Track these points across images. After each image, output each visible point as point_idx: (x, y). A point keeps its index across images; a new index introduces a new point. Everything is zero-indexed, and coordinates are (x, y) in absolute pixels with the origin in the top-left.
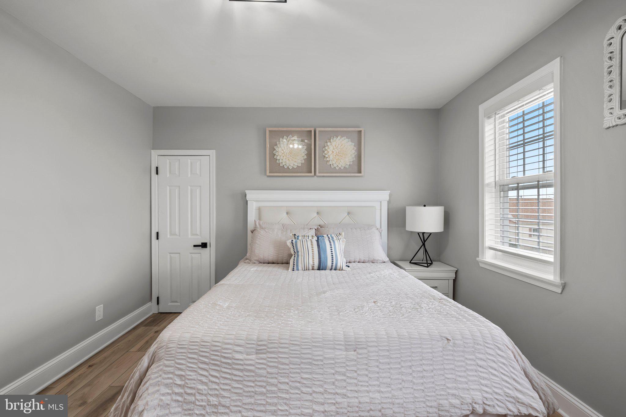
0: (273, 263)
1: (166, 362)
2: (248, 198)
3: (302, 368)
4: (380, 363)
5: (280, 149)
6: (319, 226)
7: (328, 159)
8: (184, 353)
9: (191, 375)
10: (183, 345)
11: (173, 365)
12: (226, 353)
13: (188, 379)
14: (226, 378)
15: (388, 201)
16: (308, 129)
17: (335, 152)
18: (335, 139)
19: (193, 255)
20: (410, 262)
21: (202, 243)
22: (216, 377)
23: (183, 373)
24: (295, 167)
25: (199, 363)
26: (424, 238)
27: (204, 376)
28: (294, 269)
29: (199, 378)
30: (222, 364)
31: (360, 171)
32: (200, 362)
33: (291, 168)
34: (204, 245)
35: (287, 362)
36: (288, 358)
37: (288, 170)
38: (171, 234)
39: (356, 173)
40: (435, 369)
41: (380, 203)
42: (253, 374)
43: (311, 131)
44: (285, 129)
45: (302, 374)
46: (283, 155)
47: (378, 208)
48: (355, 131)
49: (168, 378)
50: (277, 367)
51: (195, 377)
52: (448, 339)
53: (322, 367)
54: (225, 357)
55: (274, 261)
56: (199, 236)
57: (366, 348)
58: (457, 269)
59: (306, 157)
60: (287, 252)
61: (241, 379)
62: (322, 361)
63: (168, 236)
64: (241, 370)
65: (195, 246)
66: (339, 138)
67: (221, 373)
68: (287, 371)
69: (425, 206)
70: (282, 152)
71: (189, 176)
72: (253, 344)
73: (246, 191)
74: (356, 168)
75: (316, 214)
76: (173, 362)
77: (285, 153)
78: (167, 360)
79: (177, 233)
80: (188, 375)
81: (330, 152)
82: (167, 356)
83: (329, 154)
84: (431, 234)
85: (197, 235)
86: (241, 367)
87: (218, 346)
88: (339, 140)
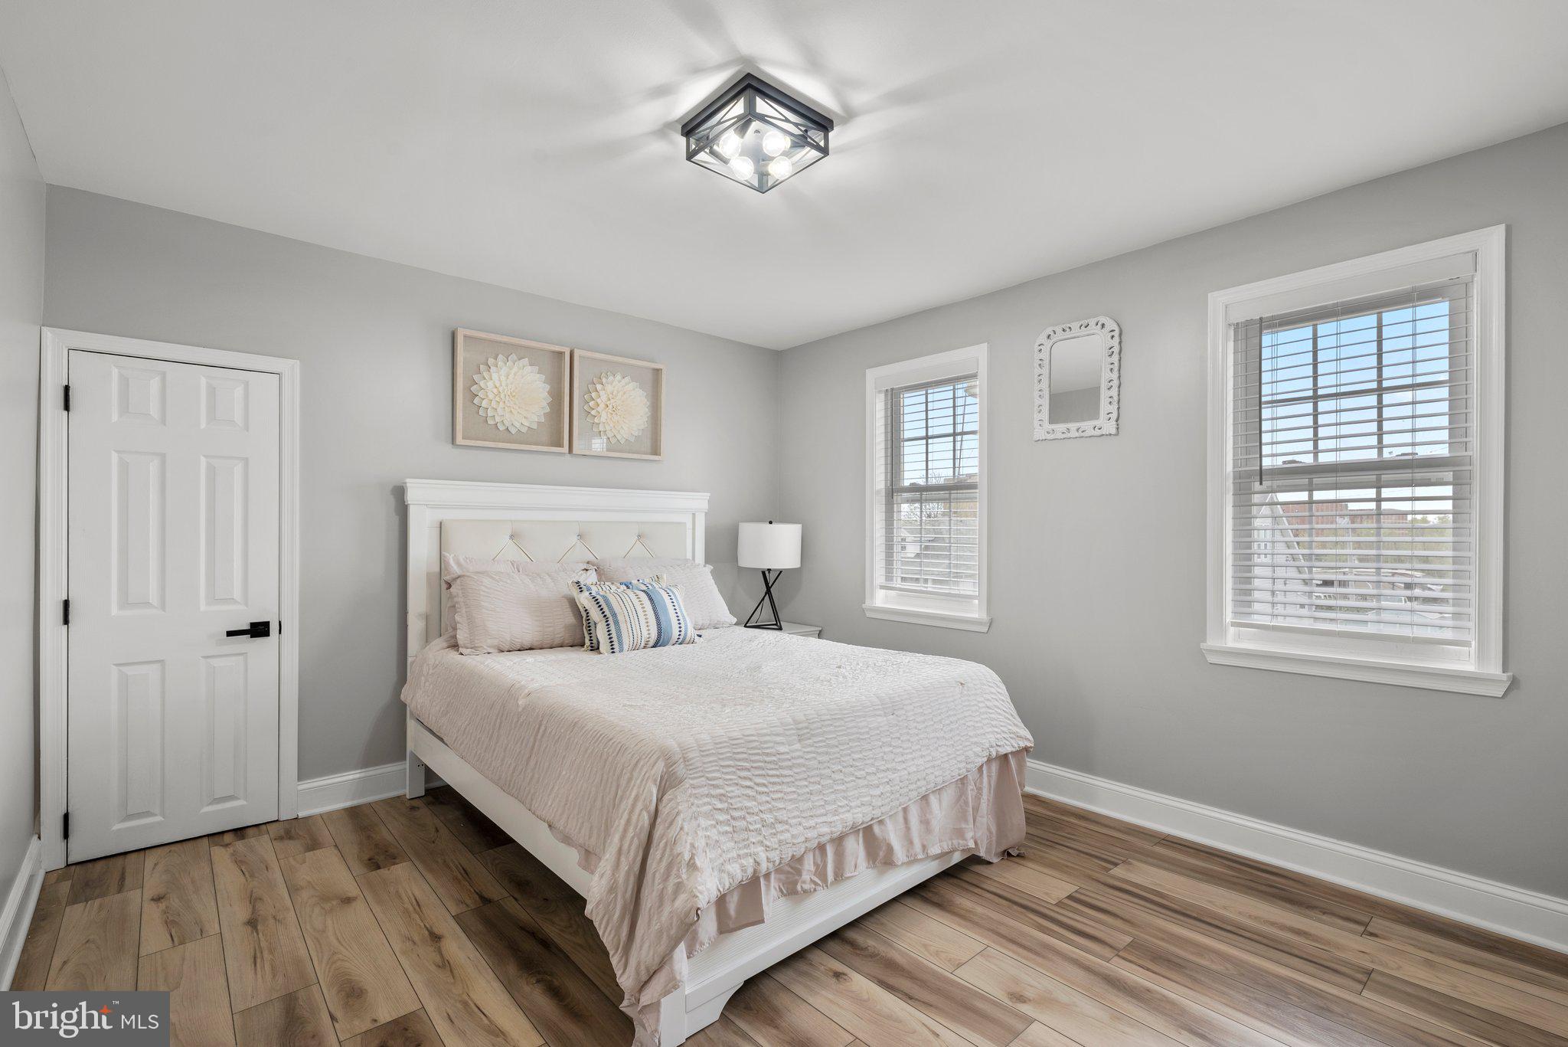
0: (531, 649)
1: (694, 782)
2: (411, 497)
3: (851, 747)
4: (918, 722)
5: (490, 384)
6: (588, 563)
7: (596, 420)
8: (714, 761)
9: (732, 791)
10: (709, 750)
11: (704, 783)
12: (767, 748)
13: (731, 798)
14: (774, 783)
15: (706, 513)
16: (557, 348)
17: (610, 407)
18: (611, 378)
19: (216, 662)
20: (745, 626)
21: (253, 625)
22: (764, 785)
23: (721, 791)
24: (524, 430)
25: (738, 771)
26: (769, 580)
27: (749, 787)
28: (614, 650)
29: (745, 793)
30: (766, 764)
31: (656, 450)
32: (739, 769)
33: (513, 431)
34: (259, 630)
35: (836, 744)
36: (835, 738)
37: (508, 435)
38: (125, 603)
39: (646, 454)
40: (959, 719)
41: (691, 516)
42: (804, 769)
43: (561, 354)
44: (505, 339)
45: (853, 755)
46: (498, 399)
47: (689, 525)
48: (647, 368)
49: (705, 804)
50: (827, 753)
51: (737, 793)
52: (962, 684)
53: (869, 741)
54: (767, 754)
55: (536, 644)
56: (239, 603)
57: (902, 709)
58: (820, 629)
59: (548, 410)
60: (561, 620)
61: (792, 779)
62: (868, 733)
63: (114, 611)
64: (790, 768)
65: (230, 634)
66: (619, 377)
67: (768, 778)
68: (838, 755)
69: (771, 523)
70: (495, 391)
71: (203, 426)
72: (792, 729)
73: (408, 480)
74: (647, 444)
75: (575, 539)
76: (703, 779)
77: (502, 396)
78: (692, 779)
79: (153, 597)
80: (729, 792)
81: (602, 406)
82: (691, 772)
83: (599, 409)
84: (781, 572)
85: (232, 601)
86: (790, 763)
87: (755, 741)
88: (619, 382)
